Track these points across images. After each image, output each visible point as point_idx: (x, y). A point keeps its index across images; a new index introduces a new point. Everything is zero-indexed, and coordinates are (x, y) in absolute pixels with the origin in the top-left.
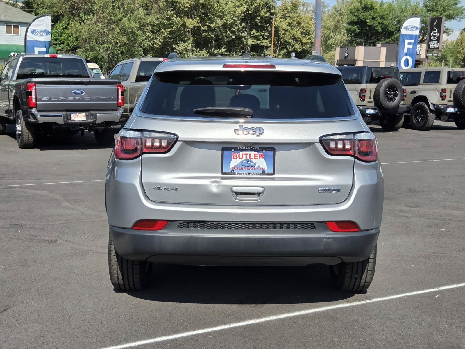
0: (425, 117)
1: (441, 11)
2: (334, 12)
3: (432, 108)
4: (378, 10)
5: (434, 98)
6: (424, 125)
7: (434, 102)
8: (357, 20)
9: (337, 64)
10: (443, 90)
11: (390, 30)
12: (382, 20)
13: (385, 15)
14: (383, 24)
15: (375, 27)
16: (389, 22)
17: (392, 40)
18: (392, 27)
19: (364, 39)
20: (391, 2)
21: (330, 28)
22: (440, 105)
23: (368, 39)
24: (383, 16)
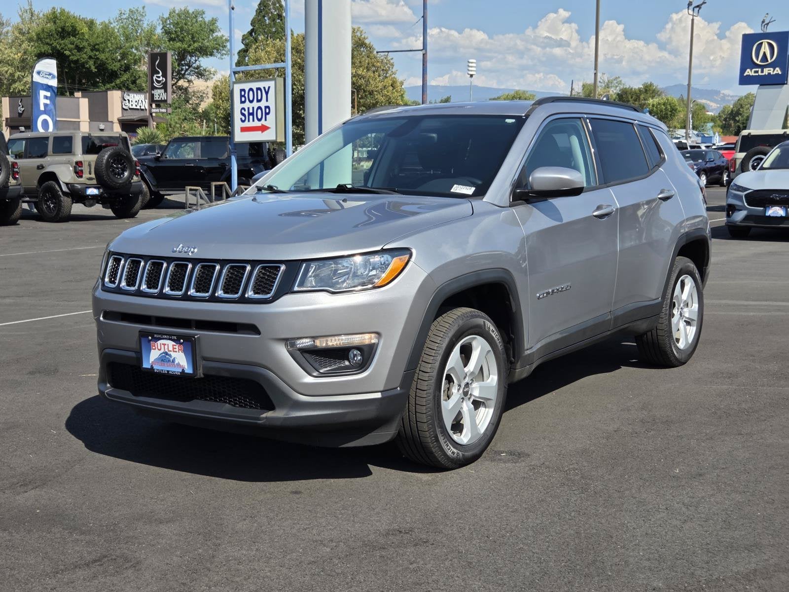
0: (58, 204)
1: (190, 41)
2: (18, 35)
3: (65, 188)
4: (87, 37)
5: (66, 175)
6: (58, 214)
7: (67, 181)
8: (51, 52)
9: (6, 126)
10: (77, 163)
11: (112, 69)
12: (95, 52)
13: (98, 45)
14: (98, 59)
15: (83, 63)
16: (107, 56)
17: (116, 85)
18: (114, 64)
19: (68, 83)
20: (107, 22)
21: (13, 62)
22: (75, 185)
23: (75, 84)
24: (95, 45)
